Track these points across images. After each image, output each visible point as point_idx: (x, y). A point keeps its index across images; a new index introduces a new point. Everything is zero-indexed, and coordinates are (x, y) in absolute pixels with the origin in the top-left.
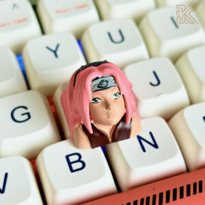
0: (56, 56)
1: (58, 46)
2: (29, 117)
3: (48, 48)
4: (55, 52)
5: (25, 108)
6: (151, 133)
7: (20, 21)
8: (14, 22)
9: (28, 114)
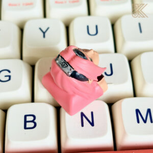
0: (44, 36)
1: (48, 28)
2: (10, 79)
3: (40, 29)
4: (44, 33)
5: (9, 72)
6: (92, 113)
7: (27, 4)
8: (23, 4)
9: (10, 76)
